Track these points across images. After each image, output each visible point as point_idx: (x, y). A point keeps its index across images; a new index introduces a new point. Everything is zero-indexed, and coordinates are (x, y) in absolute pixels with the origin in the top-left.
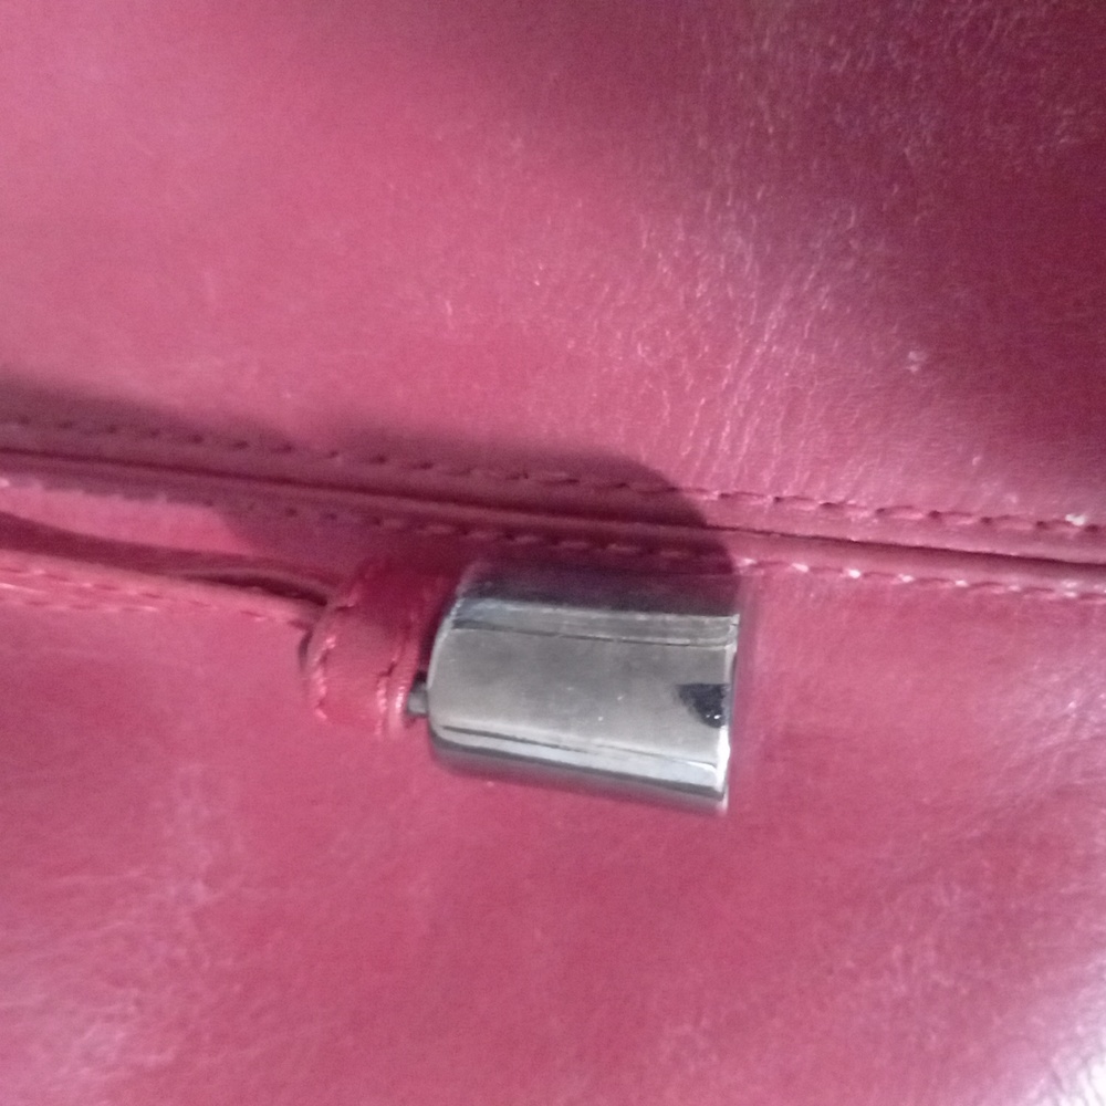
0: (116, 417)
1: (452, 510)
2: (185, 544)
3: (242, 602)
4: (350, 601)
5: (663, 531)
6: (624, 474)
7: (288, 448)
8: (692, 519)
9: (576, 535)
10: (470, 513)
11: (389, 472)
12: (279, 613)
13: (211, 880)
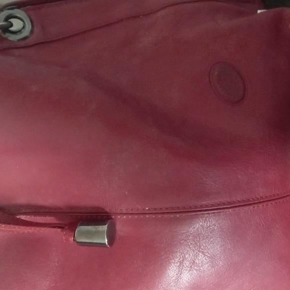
0: (41, 207)
1: (80, 214)
2: (51, 222)
3: (55, 229)
4: (67, 228)
5: (103, 214)
6: (98, 208)
7: (61, 209)
8: (106, 212)
9: (94, 216)
10: (82, 214)
11: (73, 211)
12: (59, 230)
13: (58, 263)
